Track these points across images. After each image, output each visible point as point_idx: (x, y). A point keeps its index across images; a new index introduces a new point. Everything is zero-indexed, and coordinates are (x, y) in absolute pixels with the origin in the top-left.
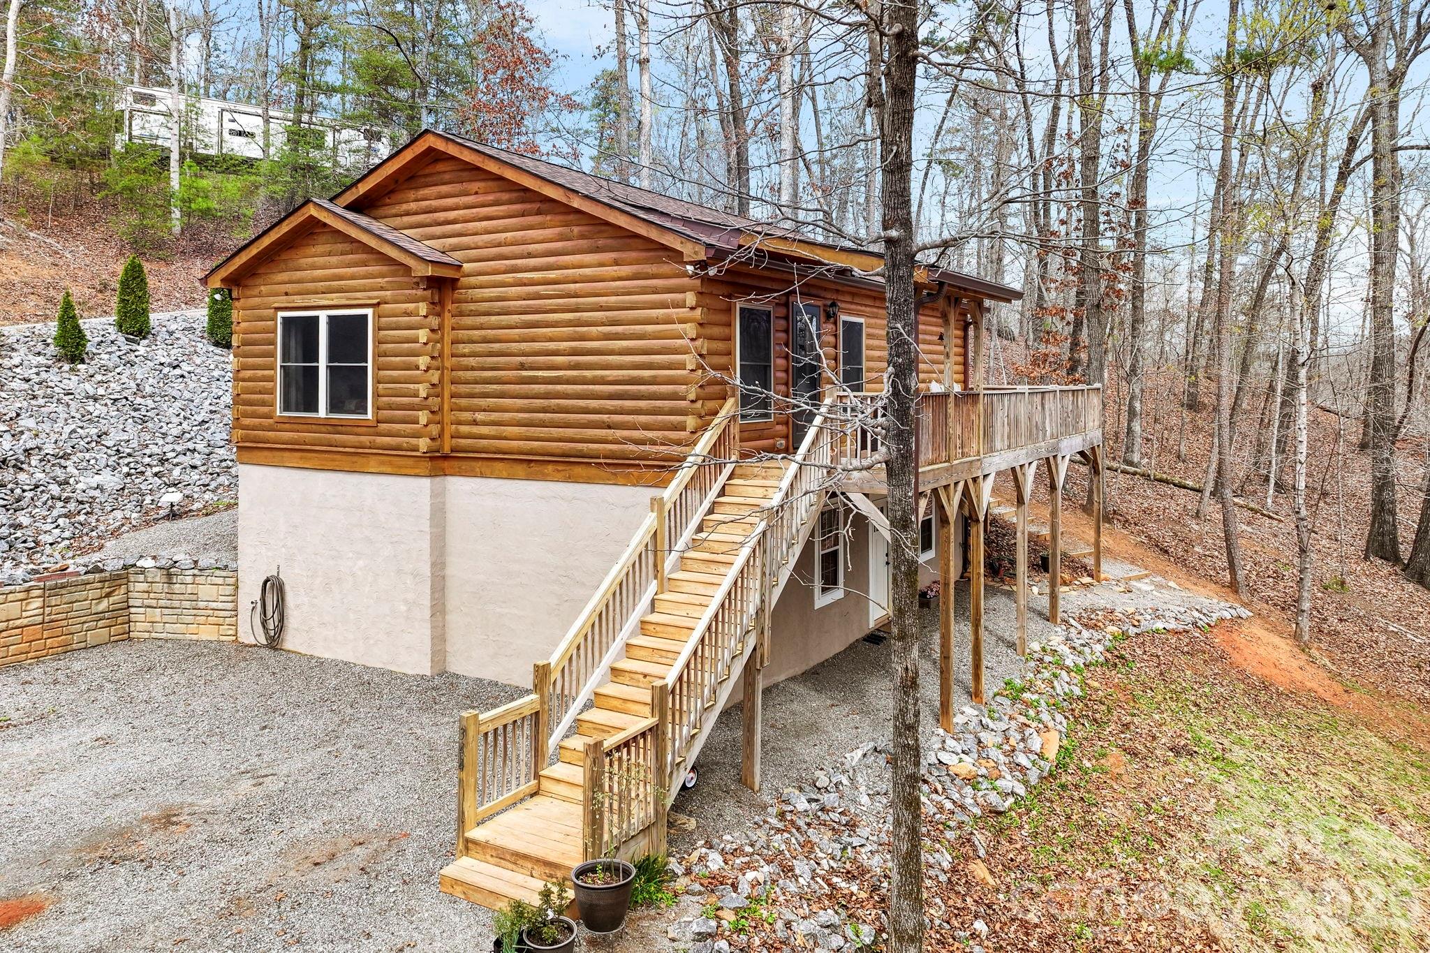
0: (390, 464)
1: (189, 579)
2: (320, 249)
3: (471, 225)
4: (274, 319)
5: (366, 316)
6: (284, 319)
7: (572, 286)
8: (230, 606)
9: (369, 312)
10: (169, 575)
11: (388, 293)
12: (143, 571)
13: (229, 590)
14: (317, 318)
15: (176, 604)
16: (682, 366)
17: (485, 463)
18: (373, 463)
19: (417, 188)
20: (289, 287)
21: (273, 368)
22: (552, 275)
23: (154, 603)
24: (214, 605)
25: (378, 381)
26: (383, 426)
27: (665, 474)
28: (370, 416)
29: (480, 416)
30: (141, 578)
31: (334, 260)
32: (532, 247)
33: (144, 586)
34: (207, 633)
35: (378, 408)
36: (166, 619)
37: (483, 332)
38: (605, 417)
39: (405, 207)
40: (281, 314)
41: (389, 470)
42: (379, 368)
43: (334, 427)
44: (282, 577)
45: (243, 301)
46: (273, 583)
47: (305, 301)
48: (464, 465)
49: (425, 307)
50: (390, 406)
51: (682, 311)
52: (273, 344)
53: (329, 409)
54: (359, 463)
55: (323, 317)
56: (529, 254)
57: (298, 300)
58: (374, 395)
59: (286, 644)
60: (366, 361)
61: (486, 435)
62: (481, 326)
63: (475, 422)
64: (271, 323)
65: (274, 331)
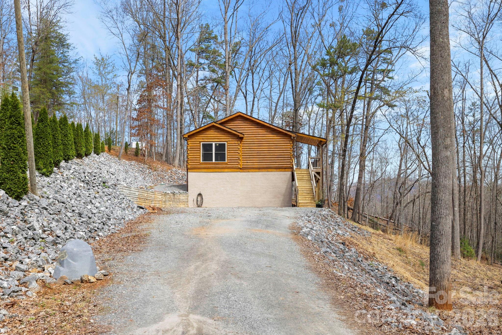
0: (231, 170)
1: (178, 195)
2: (213, 131)
3: (246, 129)
6: (203, 144)
7: (268, 140)
8: (187, 200)
9: (226, 143)
10: (174, 194)
11: (230, 139)
12: (168, 193)
13: (187, 197)
14: (212, 144)
15: (176, 200)
16: (289, 153)
17: (249, 169)
20: (204, 138)
21: (200, 153)
22: (264, 138)
23: (171, 200)
24: (183, 200)
25: (228, 155)
26: (228, 163)
28: (226, 162)
30: (168, 195)
31: (216, 133)
33: (169, 197)
35: (228, 160)
36: (173, 203)
40: (202, 143)
42: (228, 153)
43: (217, 164)
44: (201, 193)
45: (190, 140)
46: (200, 195)
47: (209, 140)
48: (245, 170)
49: (239, 142)
50: (231, 160)
51: (289, 144)
52: (200, 148)
53: (215, 161)
54: (223, 170)
55: (214, 144)
56: (259, 134)
57: (206, 140)
58: (227, 158)
59: (202, 206)
60: (225, 151)
61: (250, 165)
62: (249, 146)
63: (247, 163)
64: (199, 145)
65: (200, 146)
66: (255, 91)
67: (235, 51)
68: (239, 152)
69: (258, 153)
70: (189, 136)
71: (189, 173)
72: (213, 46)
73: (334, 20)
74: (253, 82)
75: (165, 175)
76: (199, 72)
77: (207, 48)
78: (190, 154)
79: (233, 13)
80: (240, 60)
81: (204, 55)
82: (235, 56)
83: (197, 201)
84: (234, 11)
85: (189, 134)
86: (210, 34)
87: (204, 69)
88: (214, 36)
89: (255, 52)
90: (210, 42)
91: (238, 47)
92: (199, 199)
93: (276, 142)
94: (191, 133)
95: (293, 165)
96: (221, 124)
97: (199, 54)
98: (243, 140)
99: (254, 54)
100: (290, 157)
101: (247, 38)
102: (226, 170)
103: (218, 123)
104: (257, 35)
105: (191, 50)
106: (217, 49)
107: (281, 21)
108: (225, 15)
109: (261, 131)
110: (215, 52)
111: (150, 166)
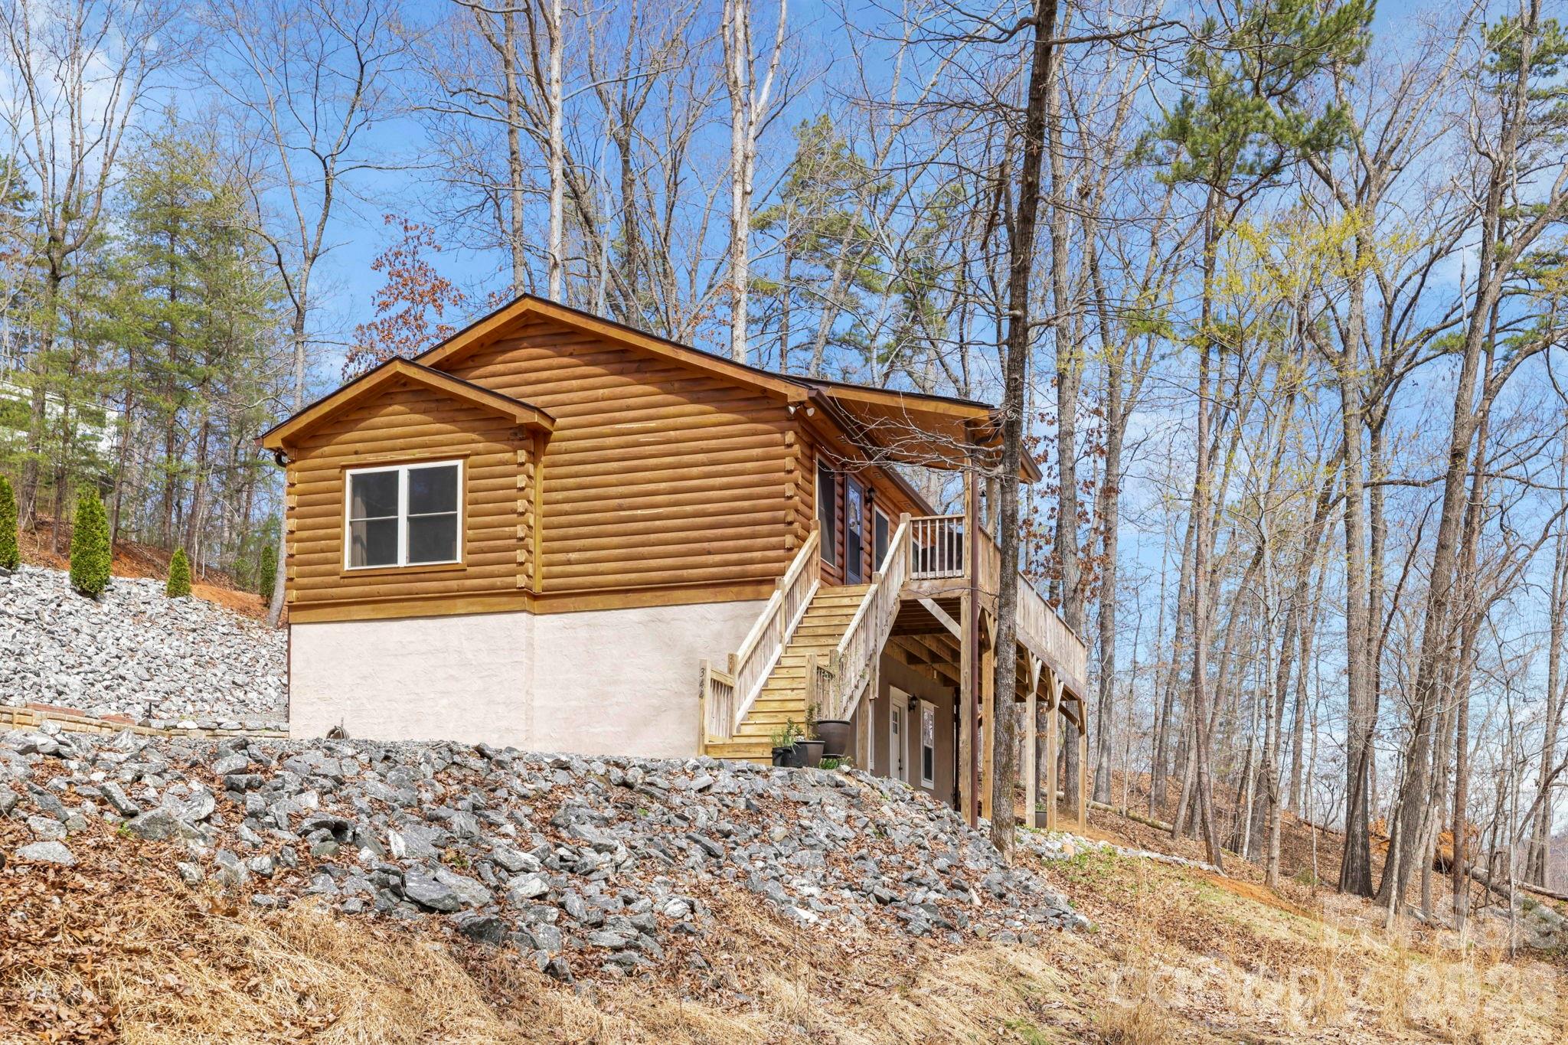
0: (482, 604)
2: (397, 408)
3: (565, 384)
4: (341, 478)
5: (455, 468)
6: (354, 476)
7: (672, 433)
9: (459, 463)
10: (216, 736)
11: (481, 445)
12: (187, 731)
14: (396, 473)
16: (782, 495)
17: (579, 599)
19: (504, 352)
20: (359, 446)
21: (339, 525)
22: (652, 424)
25: (466, 527)
26: (470, 569)
27: (765, 588)
28: (459, 560)
29: (573, 556)
31: (416, 417)
35: (467, 552)
37: (578, 480)
38: (706, 545)
39: (490, 369)
40: (349, 472)
41: (480, 609)
42: (465, 514)
43: (416, 575)
44: (346, 727)
45: (298, 464)
47: (382, 457)
48: (555, 602)
49: (527, 458)
50: (483, 551)
51: (781, 450)
52: (341, 501)
53: (410, 559)
54: (444, 606)
55: (403, 471)
56: (629, 408)
57: (371, 458)
58: (464, 540)
60: (455, 509)
61: (580, 572)
63: (569, 563)
64: (337, 482)
65: (342, 489)
68: (521, 504)
69: (621, 508)
71: (295, 628)
78: (299, 534)
93: (713, 443)
96: (439, 368)
98: (551, 446)
102: (461, 605)
103: (426, 362)
109: (639, 391)
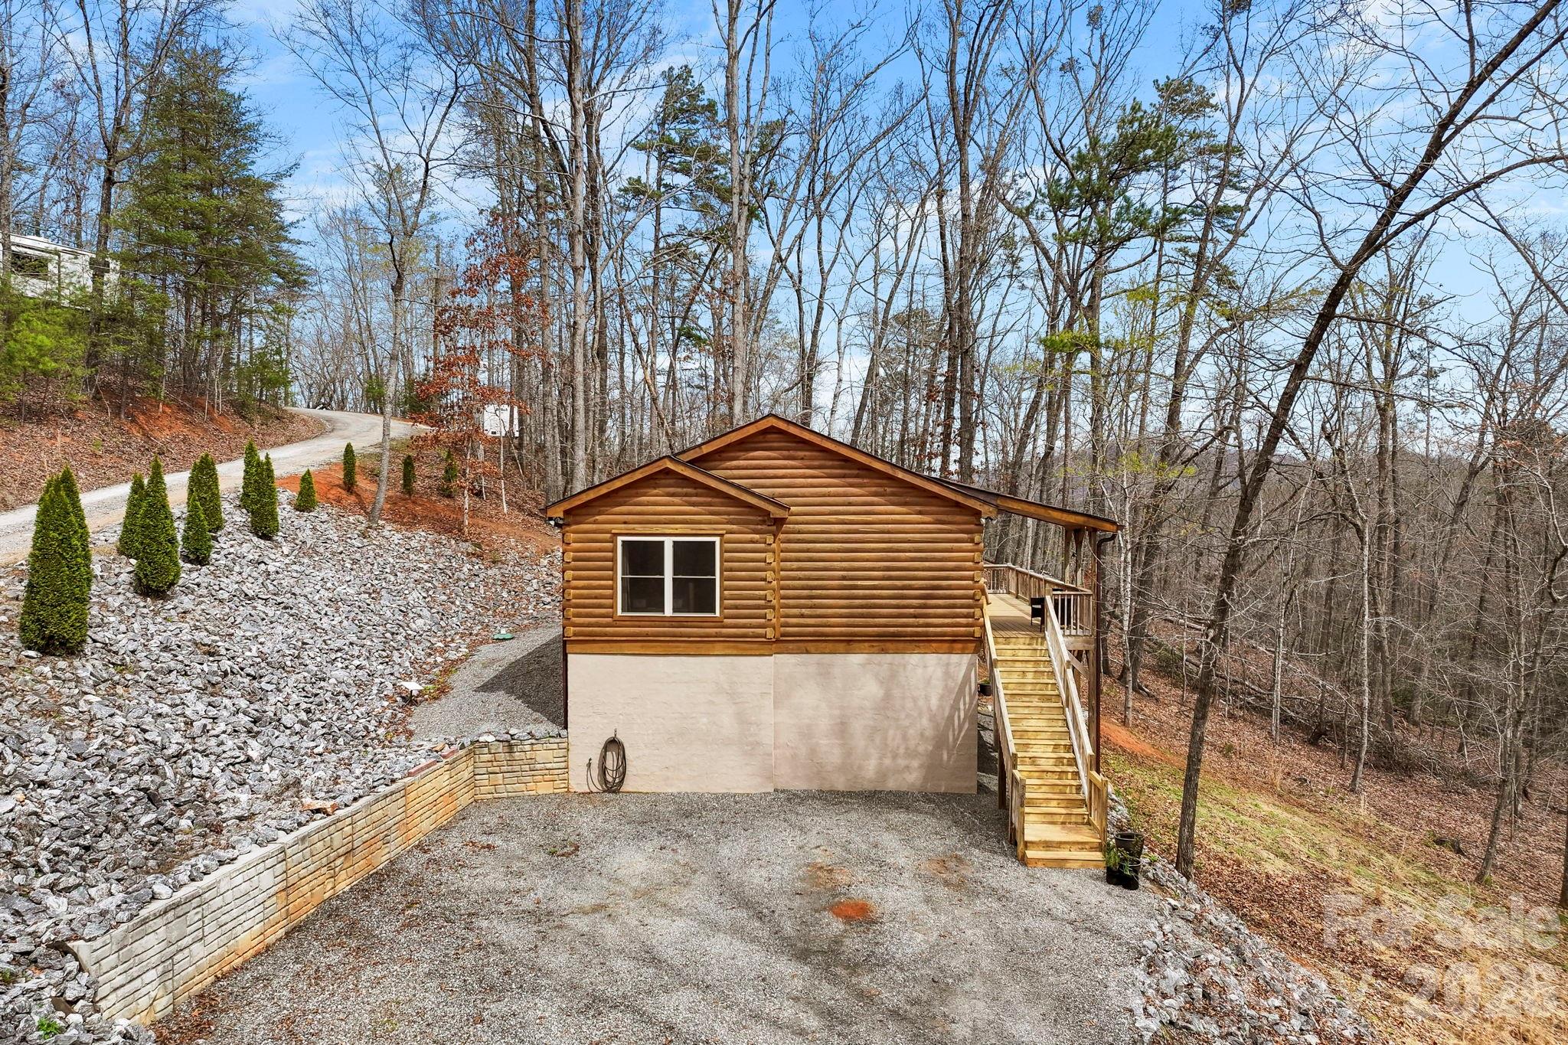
0: (737, 648)
1: (528, 748)
4: (613, 541)
5: (713, 542)
6: (624, 543)
7: (886, 526)
8: (563, 765)
9: (717, 540)
10: (510, 746)
11: (735, 526)
12: (487, 744)
13: (562, 752)
14: (662, 542)
15: (517, 768)
18: (719, 648)
20: (629, 519)
21: (613, 579)
22: (868, 519)
23: (497, 769)
24: (549, 766)
25: (723, 589)
26: (727, 621)
28: (718, 614)
30: (486, 750)
31: (676, 500)
32: (852, 499)
33: (488, 757)
34: (544, 789)
35: (723, 607)
36: (507, 781)
39: (734, 463)
40: (620, 539)
42: (723, 579)
43: (680, 623)
44: (620, 737)
45: (574, 527)
46: (613, 744)
47: (648, 528)
48: (792, 646)
49: (770, 539)
50: (736, 607)
51: (969, 545)
52: (613, 560)
53: (675, 610)
54: (704, 649)
55: (668, 542)
56: (850, 504)
57: (638, 529)
58: (722, 599)
59: (625, 788)
60: (713, 573)
61: (812, 625)
62: (808, 551)
63: (802, 616)
64: (610, 545)
65: (614, 550)
66: (826, 268)
67: (768, 150)
68: (769, 575)
69: (844, 576)
70: (567, 512)
71: (570, 657)
72: (703, 134)
73: (1076, 54)
74: (820, 242)
75: (528, 576)
76: (664, 212)
77: (684, 139)
78: (575, 583)
79: (757, 25)
80: (783, 175)
81: (677, 160)
82: (768, 163)
83: (603, 770)
84: (760, 15)
85: (567, 506)
86: (693, 97)
87: (677, 201)
88: (706, 103)
89: (825, 153)
90: (695, 122)
91: (777, 137)
92: (611, 762)
94: (577, 502)
95: (983, 626)
96: (694, 464)
97: (661, 157)
98: (786, 528)
99: (825, 160)
100: (972, 597)
101: (804, 110)
103: (686, 457)
104: (835, 100)
105: (640, 147)
106: (713, 142)
107: (912, 54)
108: (731, 30)
109: (858, 493)
110: (705, 153)
111: (479, 546)
